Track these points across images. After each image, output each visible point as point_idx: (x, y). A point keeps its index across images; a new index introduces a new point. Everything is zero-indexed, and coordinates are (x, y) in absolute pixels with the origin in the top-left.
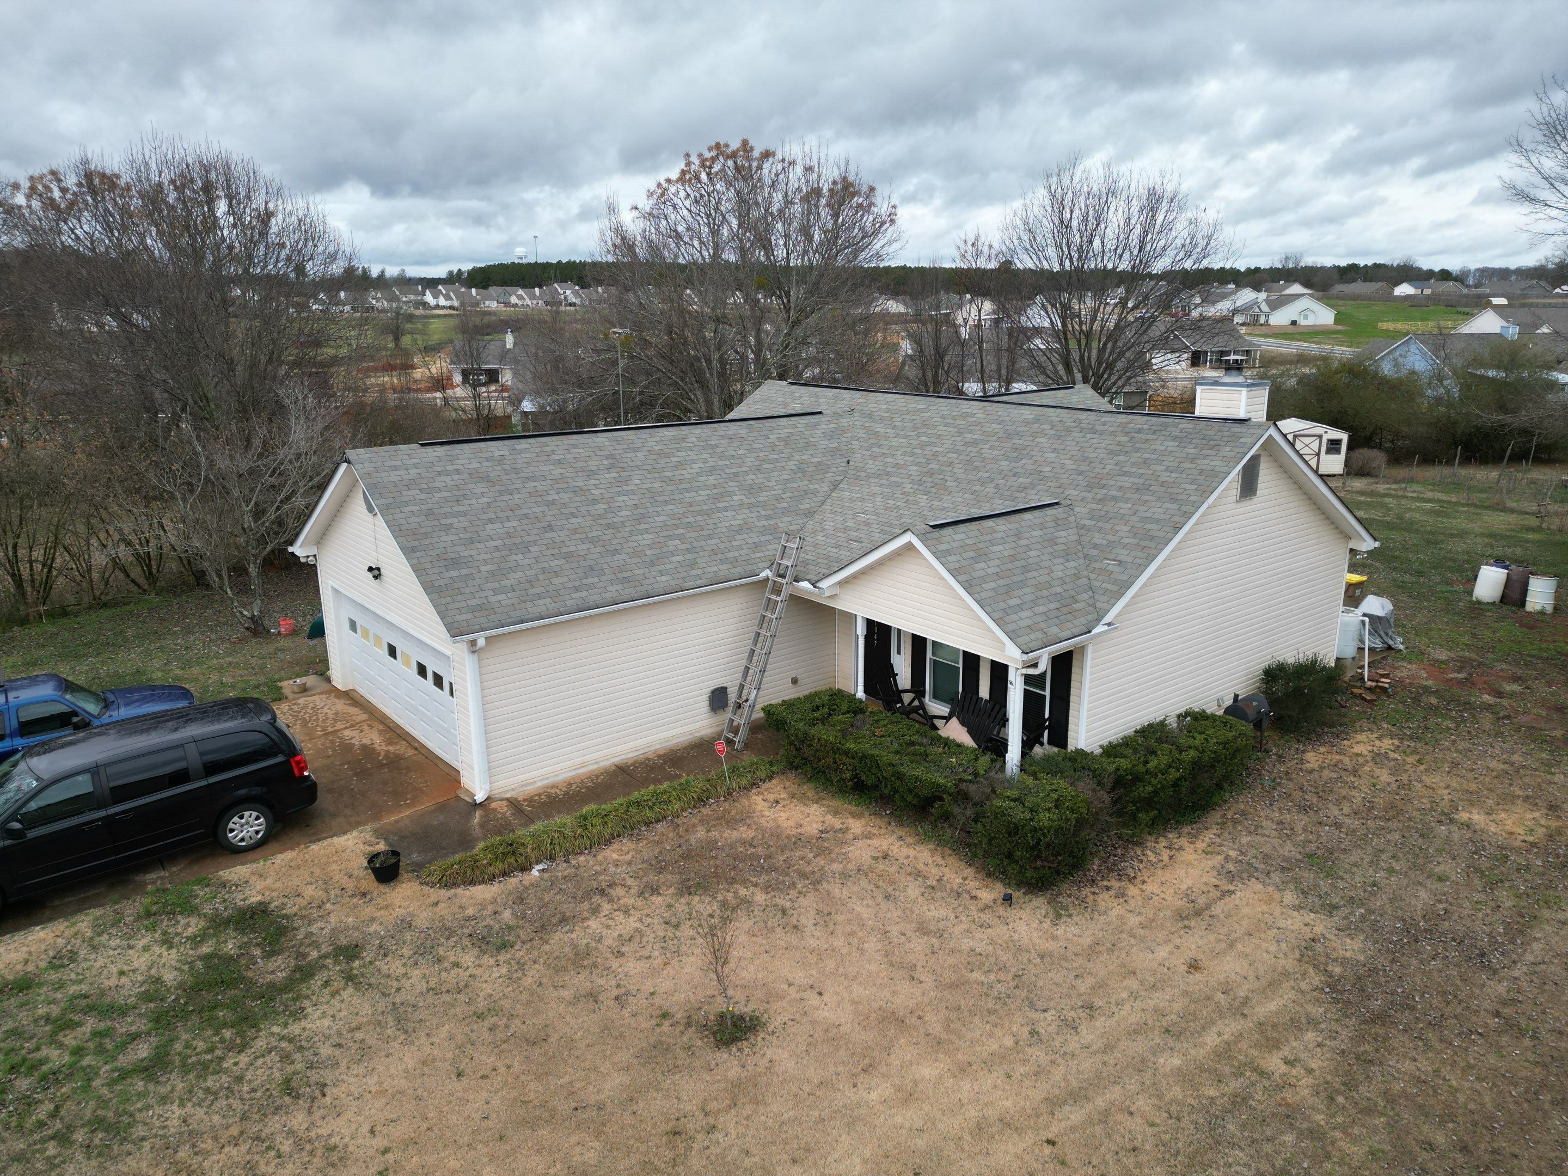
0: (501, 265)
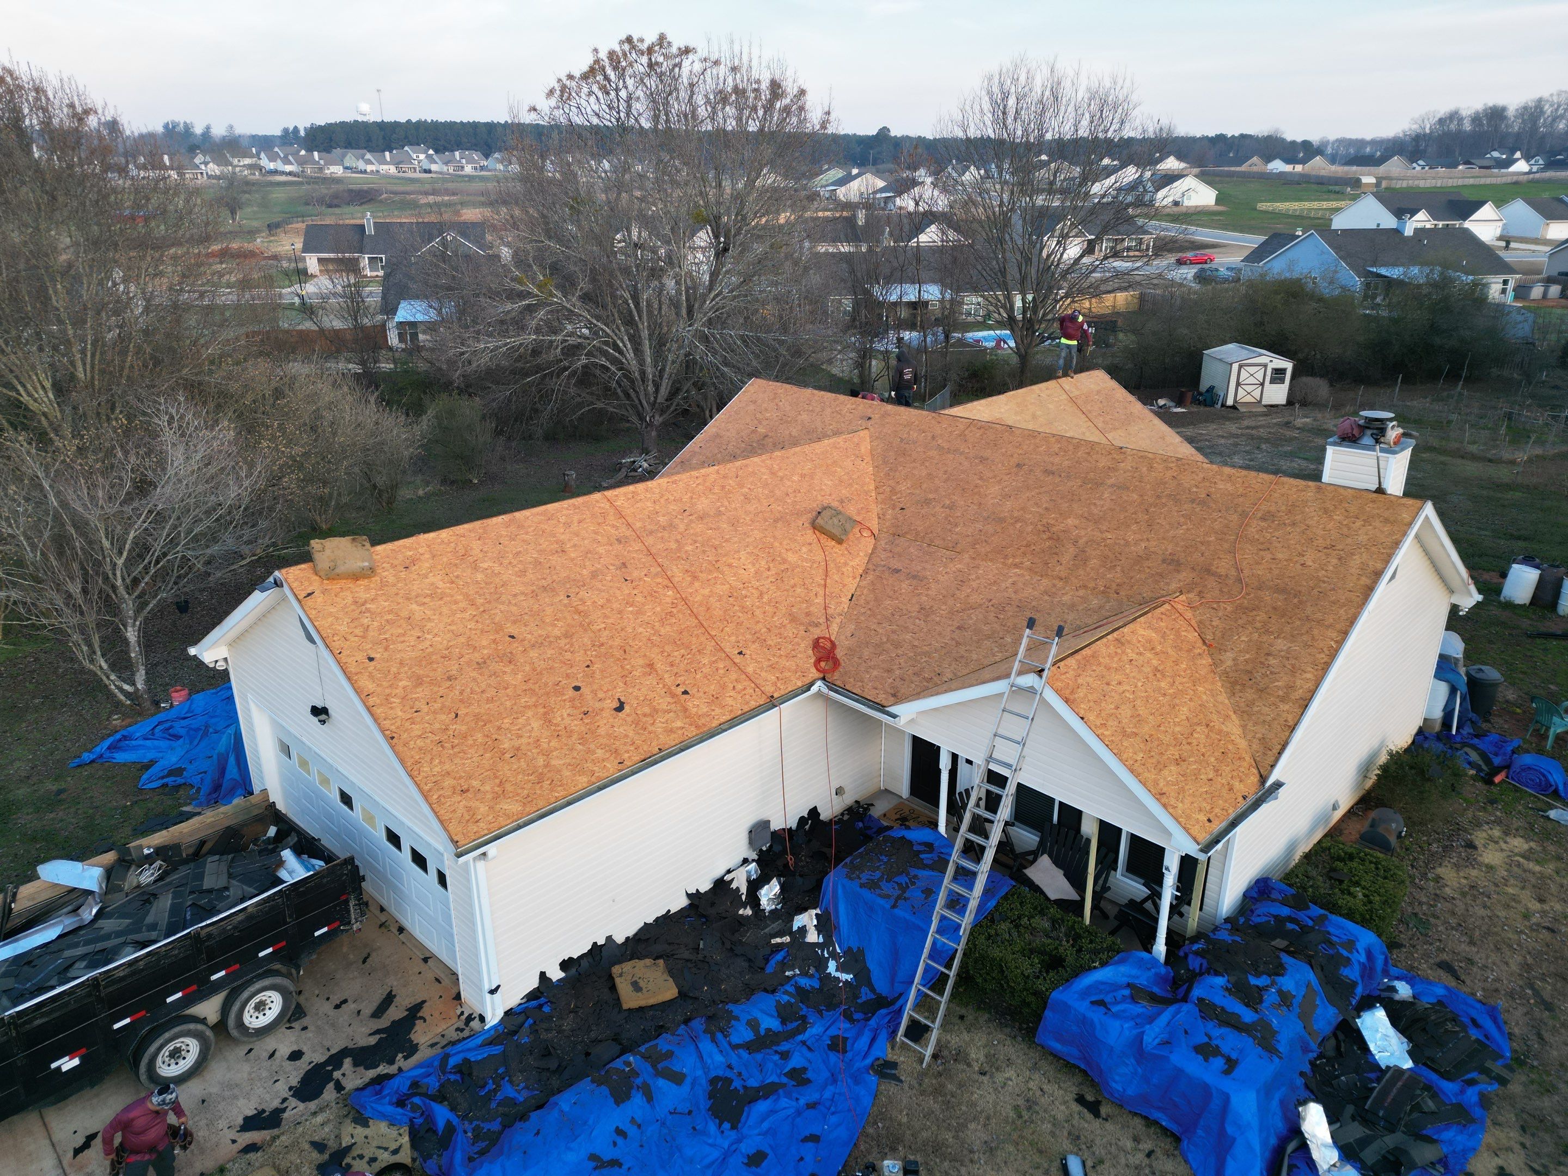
0: (343, 124)
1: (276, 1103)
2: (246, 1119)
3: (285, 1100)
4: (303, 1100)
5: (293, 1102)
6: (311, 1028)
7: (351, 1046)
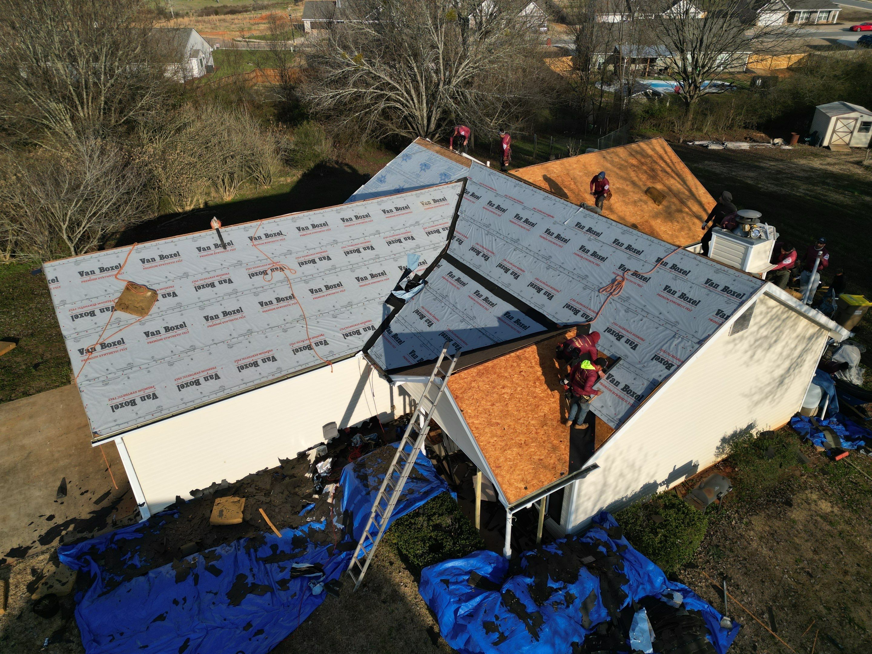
1: (29, 544)
2: (13, 550)
3: (34, 542)
4: (42, 544)
5: (37, 544)
6: (65, 504)
7: (77, 518)
